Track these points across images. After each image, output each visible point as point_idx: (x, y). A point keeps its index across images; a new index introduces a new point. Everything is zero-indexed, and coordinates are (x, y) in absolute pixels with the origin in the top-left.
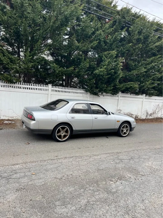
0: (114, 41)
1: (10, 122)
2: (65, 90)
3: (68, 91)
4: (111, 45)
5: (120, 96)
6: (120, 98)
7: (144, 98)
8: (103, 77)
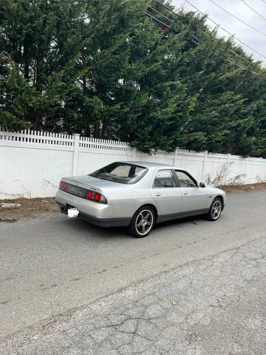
0: (179, 66)
1: (13, 205)
2: (98, 144)
3: (105, 145)
4: (173, 70)
5: (176, 154)
6: (177, 157)
7: (206, 157)
8: (164, 123)
